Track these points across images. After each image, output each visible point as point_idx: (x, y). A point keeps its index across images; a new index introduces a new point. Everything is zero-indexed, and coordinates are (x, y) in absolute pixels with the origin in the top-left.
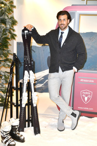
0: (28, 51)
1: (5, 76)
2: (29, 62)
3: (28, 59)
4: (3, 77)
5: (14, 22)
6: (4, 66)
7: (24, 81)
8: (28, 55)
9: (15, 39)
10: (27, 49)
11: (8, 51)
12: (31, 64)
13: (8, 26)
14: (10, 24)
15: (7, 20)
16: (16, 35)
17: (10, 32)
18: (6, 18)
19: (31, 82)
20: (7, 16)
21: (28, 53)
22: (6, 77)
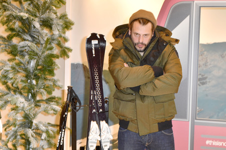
0: (97, 81)
1: (47, 132)
2: (100, 104)
3: (98, 98)
4: (44, 136)
5: (67, 25)
6: (46, 112)
7: (90, 144)
8: (98, 89)
9: (68, 57)
10: (97, 77)
11: (54, 81)
12: (103, 107)
13: (56, 33)
14: (60, 28)
15: (55, 21)
16: (70, 50)
17: (59, 45)
18: (53, 16)
19: (103, 145)
20: (55, 13)
21: (98, 85)
22: (49, 136)
